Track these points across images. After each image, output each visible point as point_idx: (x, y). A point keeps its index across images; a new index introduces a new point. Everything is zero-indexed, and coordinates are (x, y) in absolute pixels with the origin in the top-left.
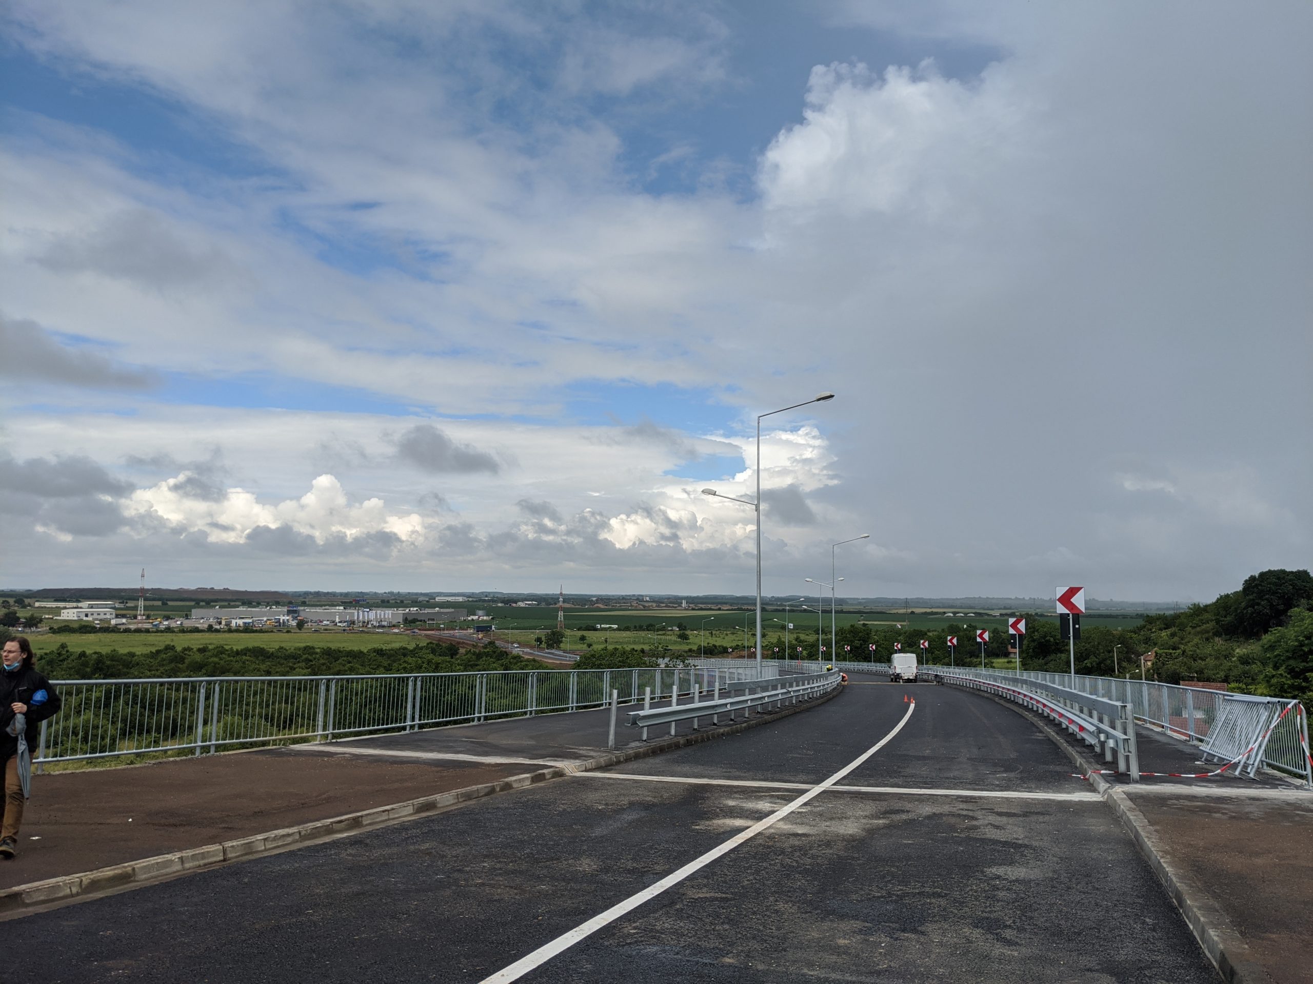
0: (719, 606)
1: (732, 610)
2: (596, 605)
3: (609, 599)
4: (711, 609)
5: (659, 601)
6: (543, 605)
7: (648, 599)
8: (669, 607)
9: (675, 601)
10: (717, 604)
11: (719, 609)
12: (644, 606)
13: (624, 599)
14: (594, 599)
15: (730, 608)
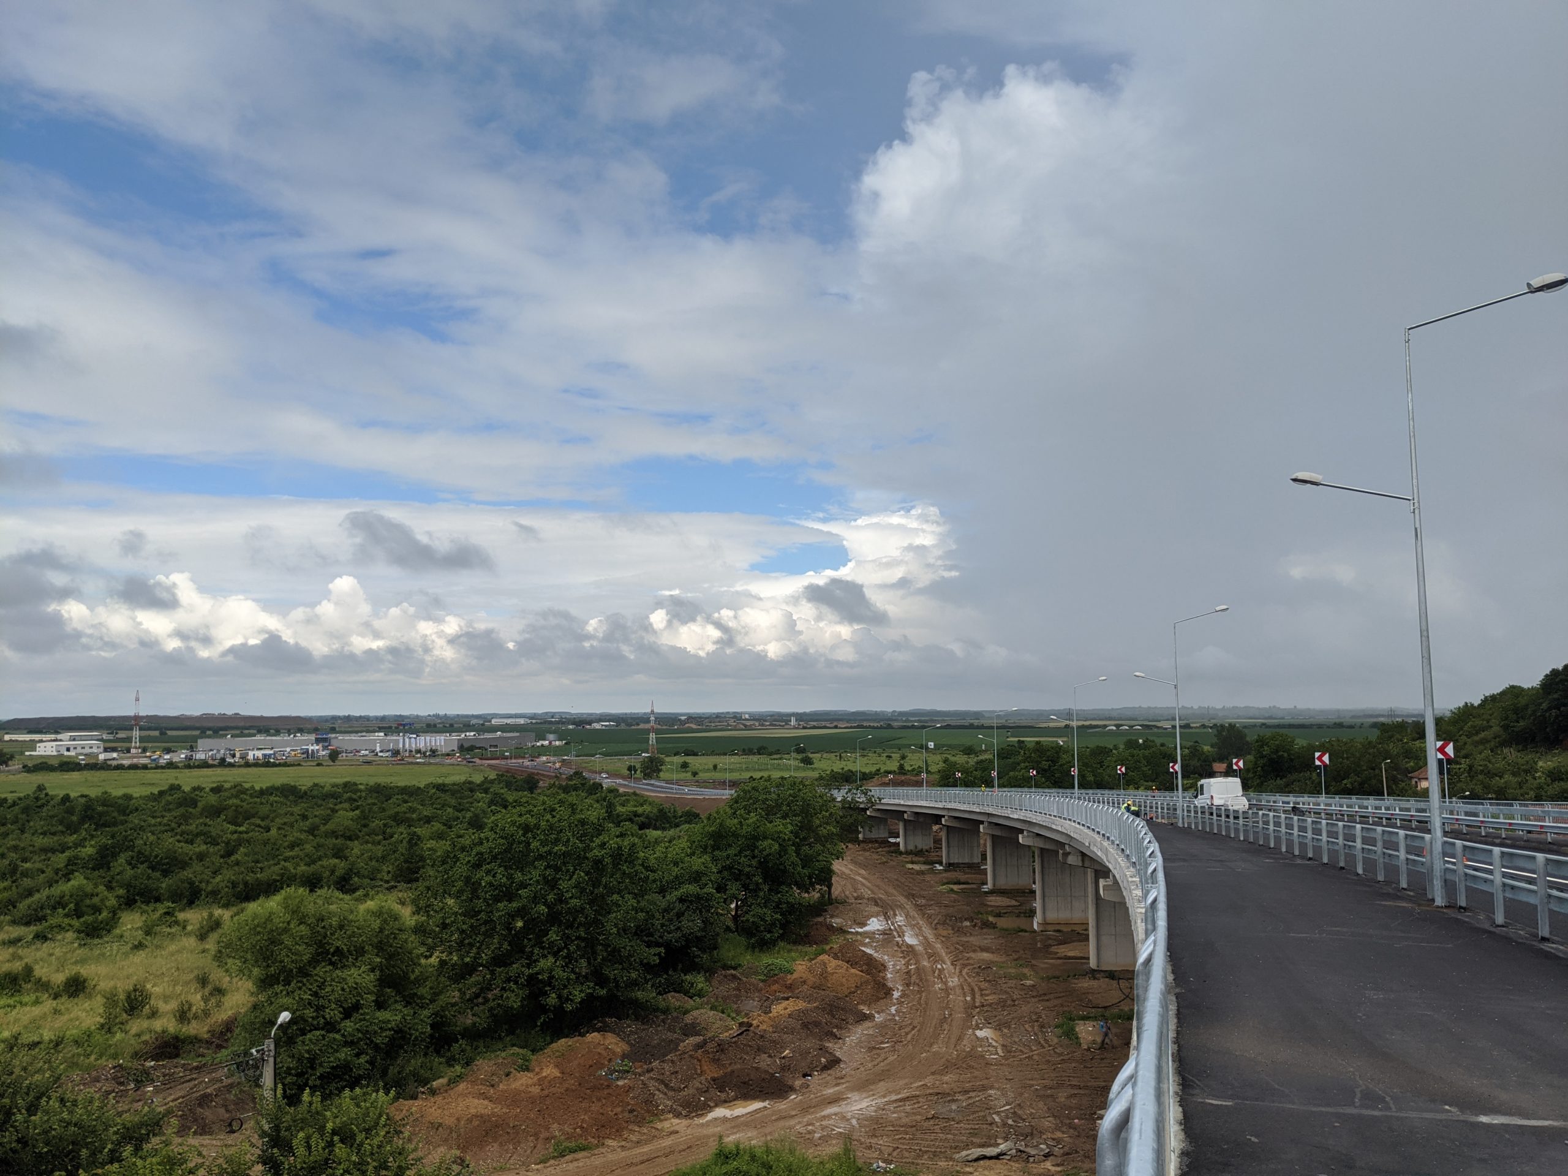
0: (835, 724)
1: (851, 727)
2: (687, 725)
3: (700, 718)
4: (825, 727)
5: (760, 719)
6: (623, 726)
7: (747, 716)
8: (776, 725)
9: (780, 719)
10: (832, 721)
11: (836, 727)
12: (745, 726)
13: (718, 717)
14: (683, 718)
15: (849, 725)
